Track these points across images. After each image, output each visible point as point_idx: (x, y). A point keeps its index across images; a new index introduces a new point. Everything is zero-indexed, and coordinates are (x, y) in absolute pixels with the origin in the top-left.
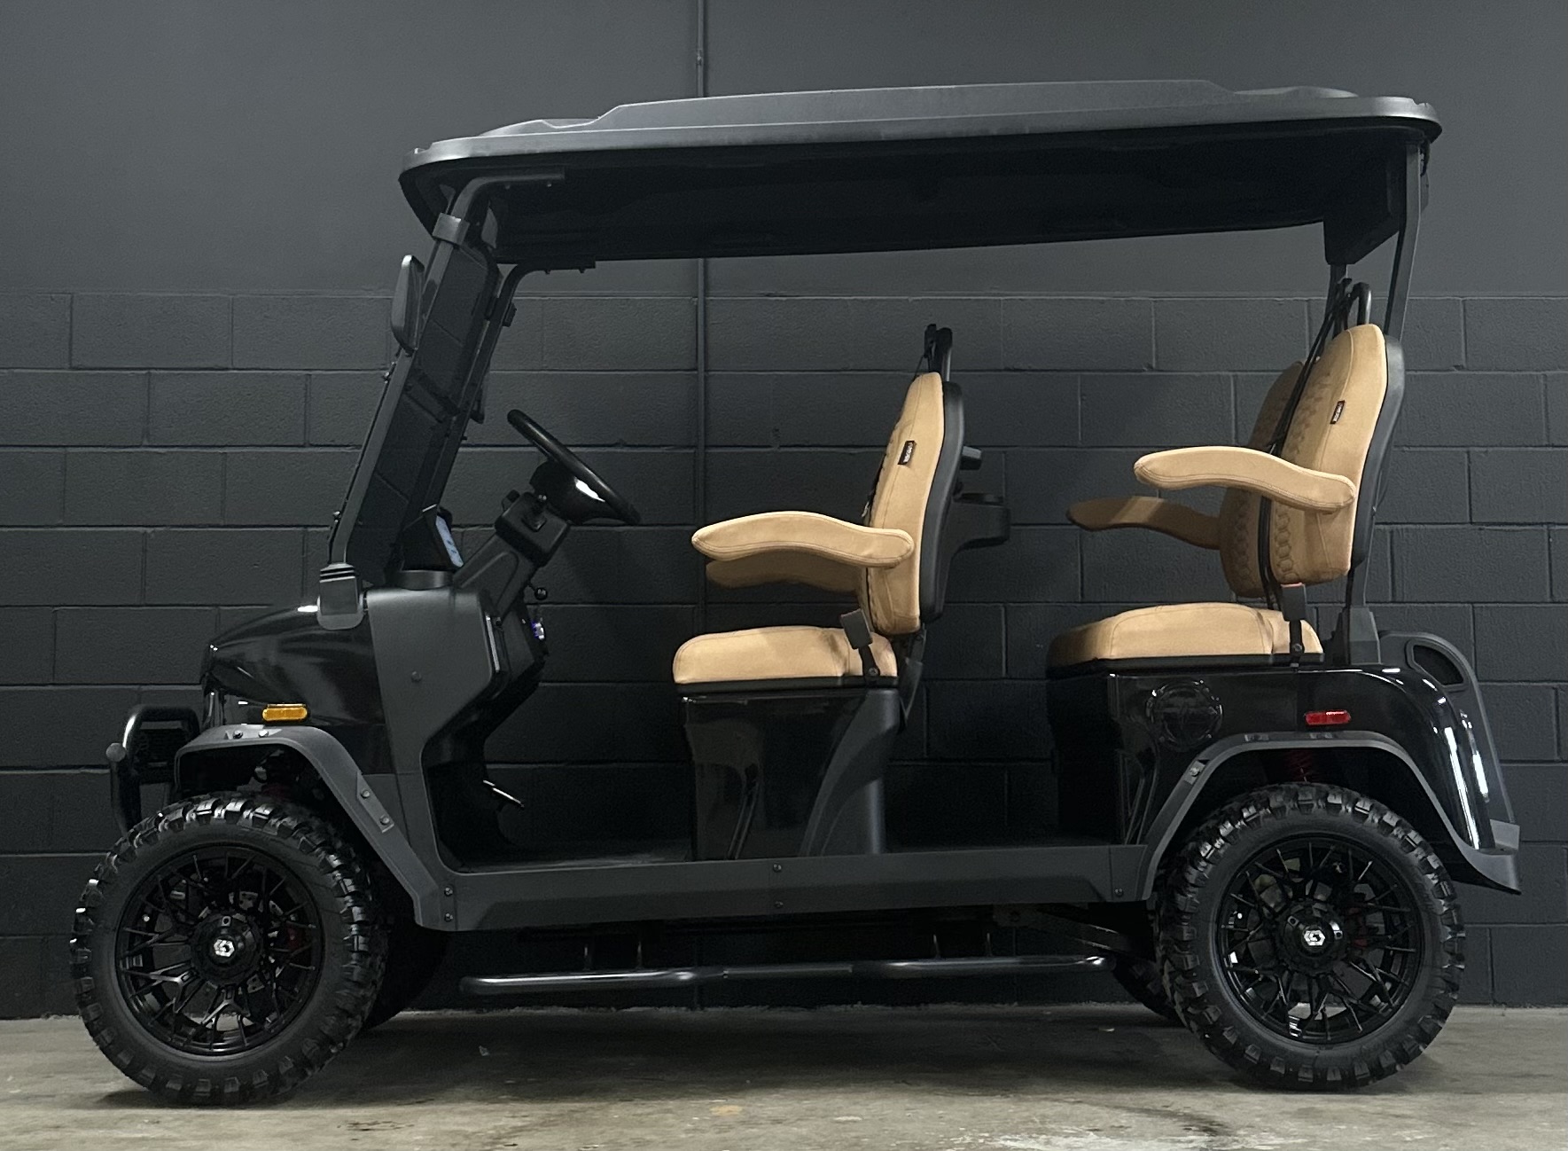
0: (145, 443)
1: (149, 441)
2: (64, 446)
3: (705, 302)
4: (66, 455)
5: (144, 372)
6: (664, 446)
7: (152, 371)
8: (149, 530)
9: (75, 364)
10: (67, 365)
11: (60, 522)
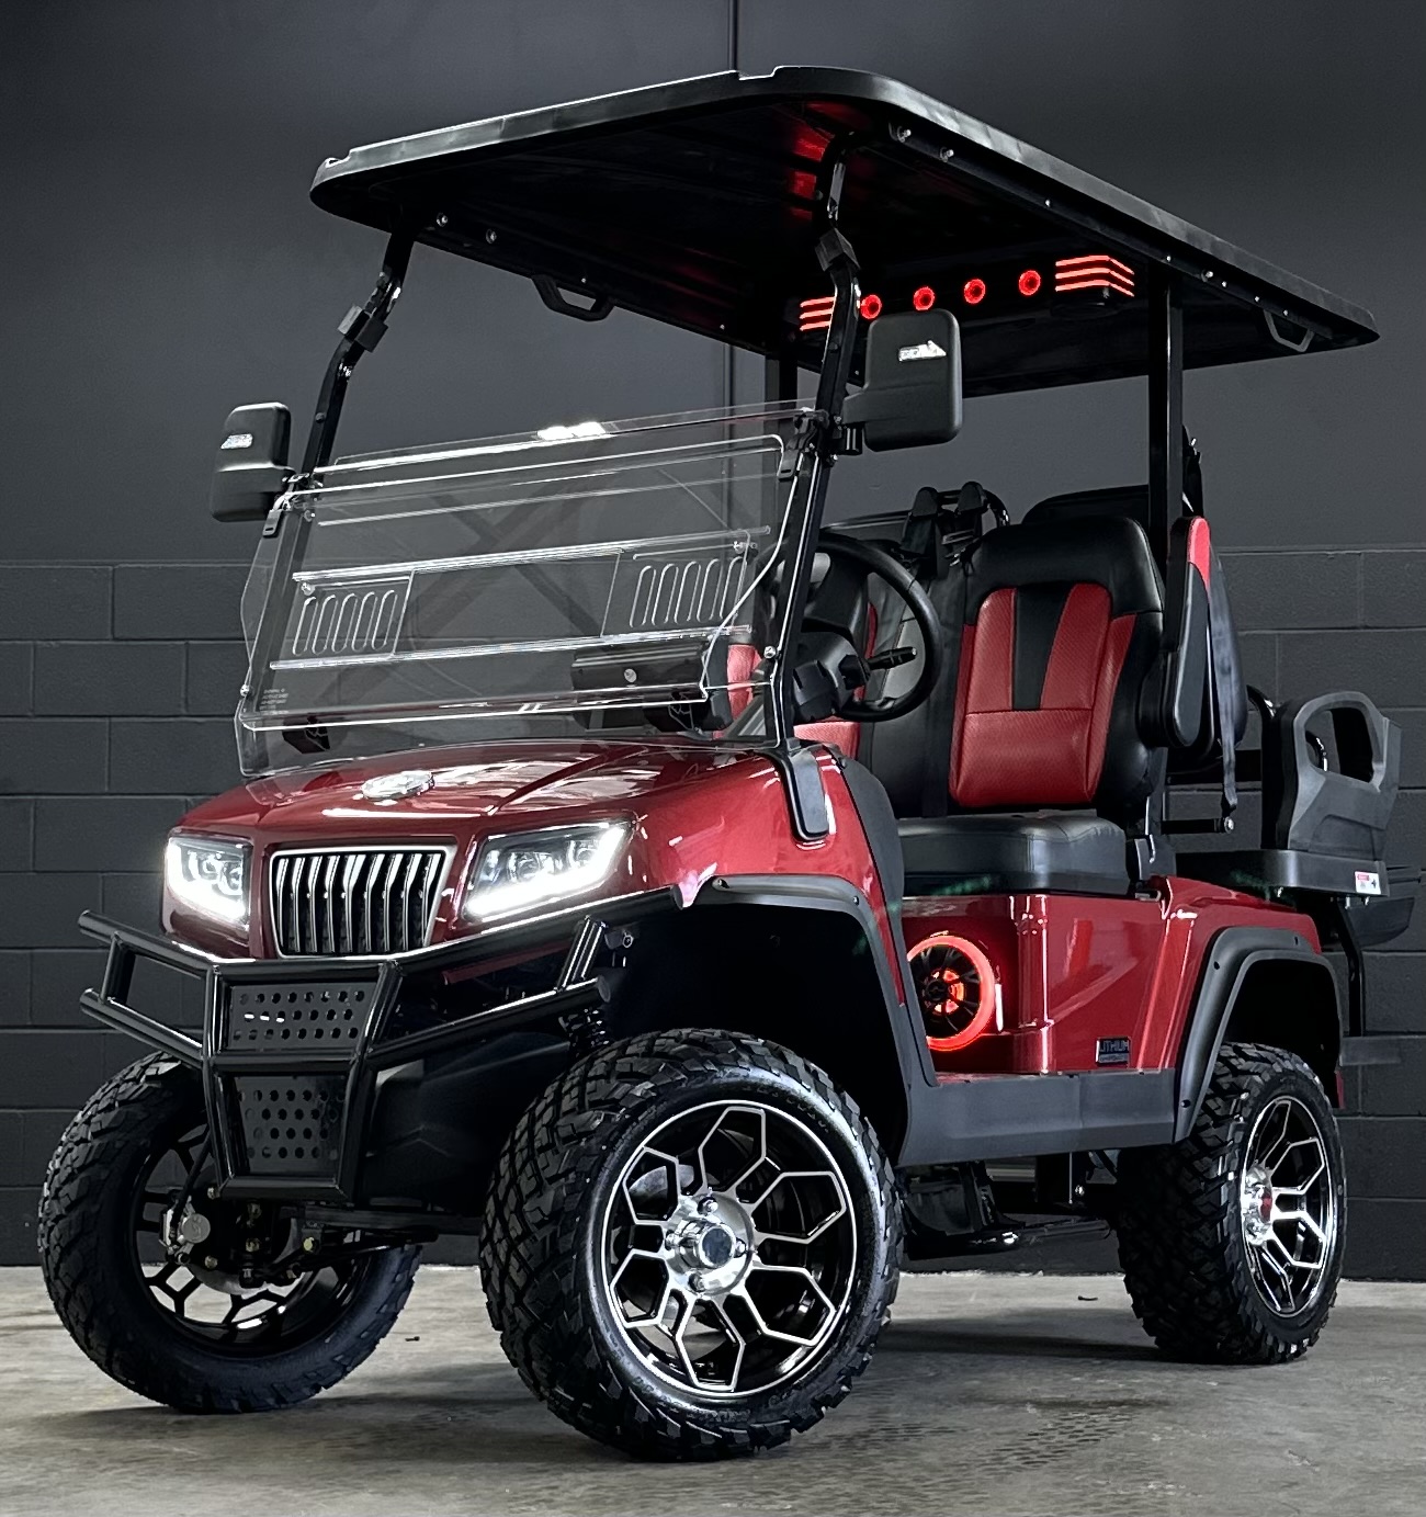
0: (184, 712)
1: (187, 710)
2: (110, 716)
4: (110, 723)
5: (182, 643)
7: (191, 642)
8: (189, 798)
9: (117, 636)
10: (110, 636)
11: (106, 789)
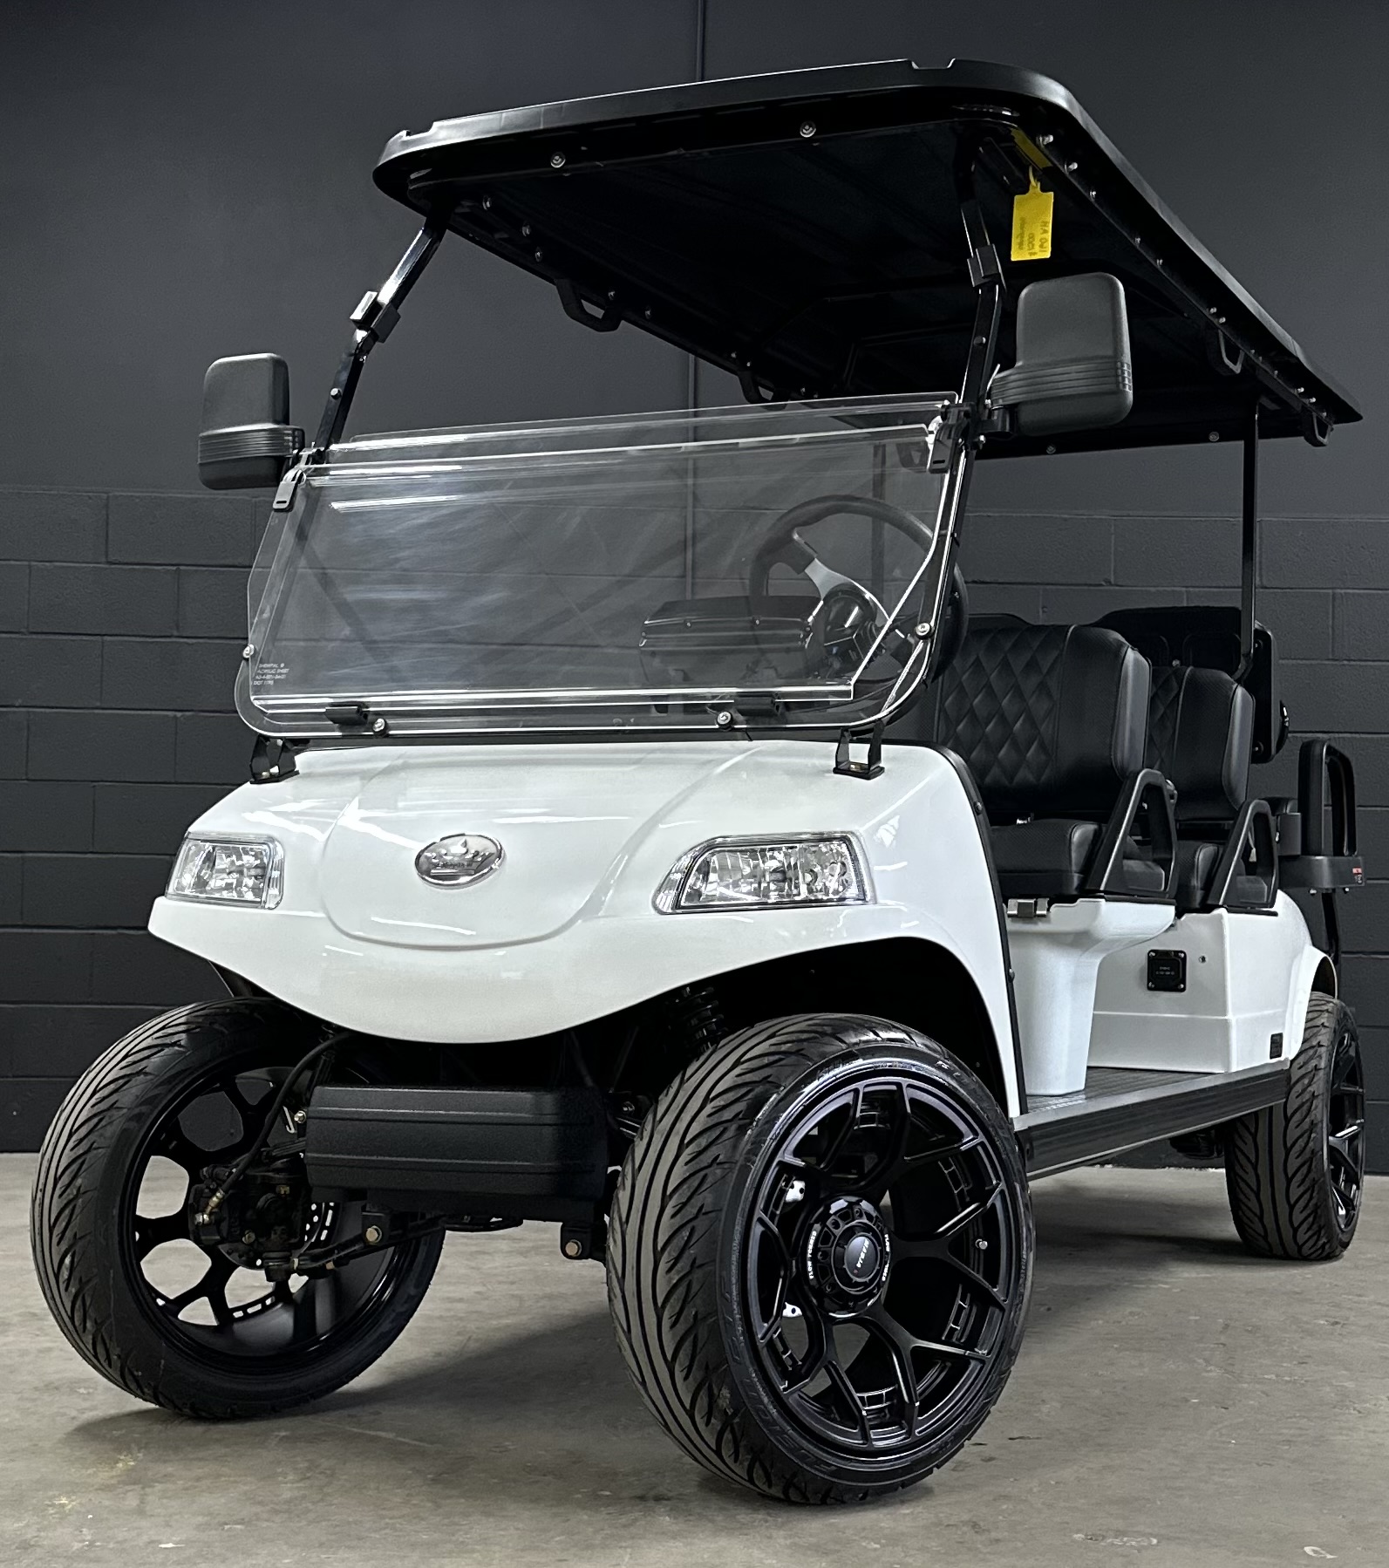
0: (175, 633)
1: (178, 628)
2: (102, 635)
4: (103, 643)
5: (175, 568)
7: (182, 568)
9: (112, 558)
10: (104, 560)
11: (98, 704)
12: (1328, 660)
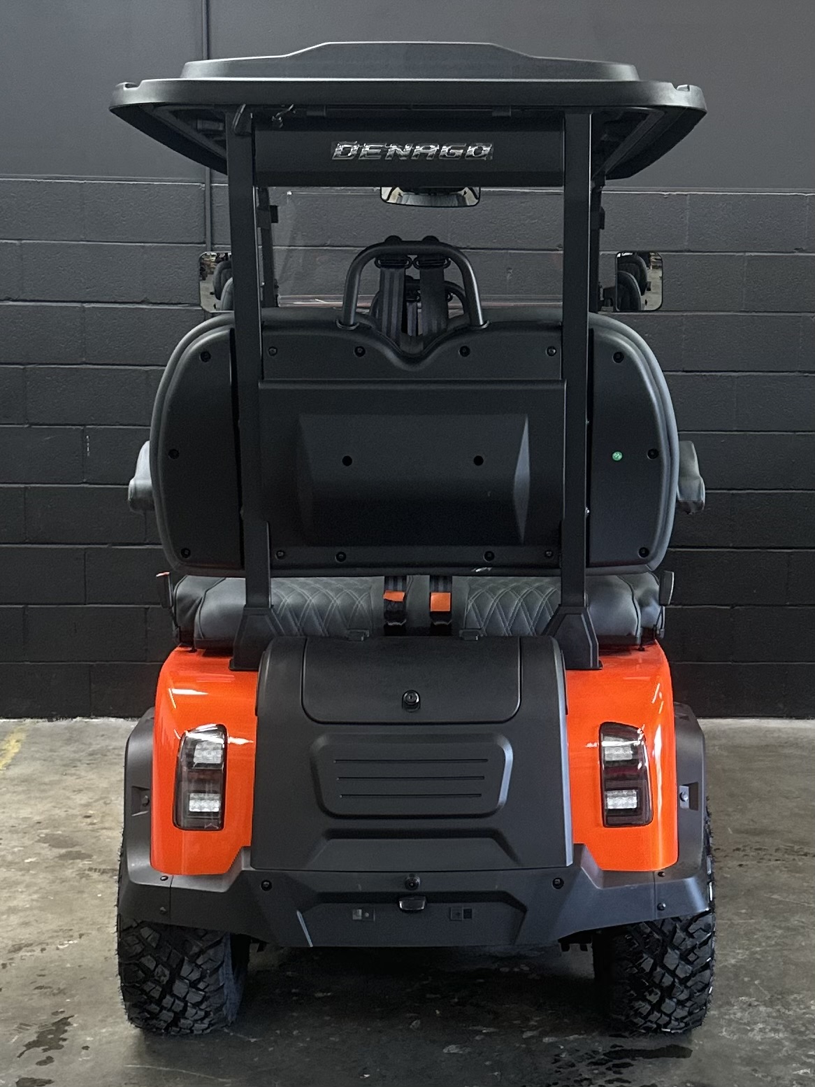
3: (211, 188)
6: (180, 304)
12: (741, 311)
